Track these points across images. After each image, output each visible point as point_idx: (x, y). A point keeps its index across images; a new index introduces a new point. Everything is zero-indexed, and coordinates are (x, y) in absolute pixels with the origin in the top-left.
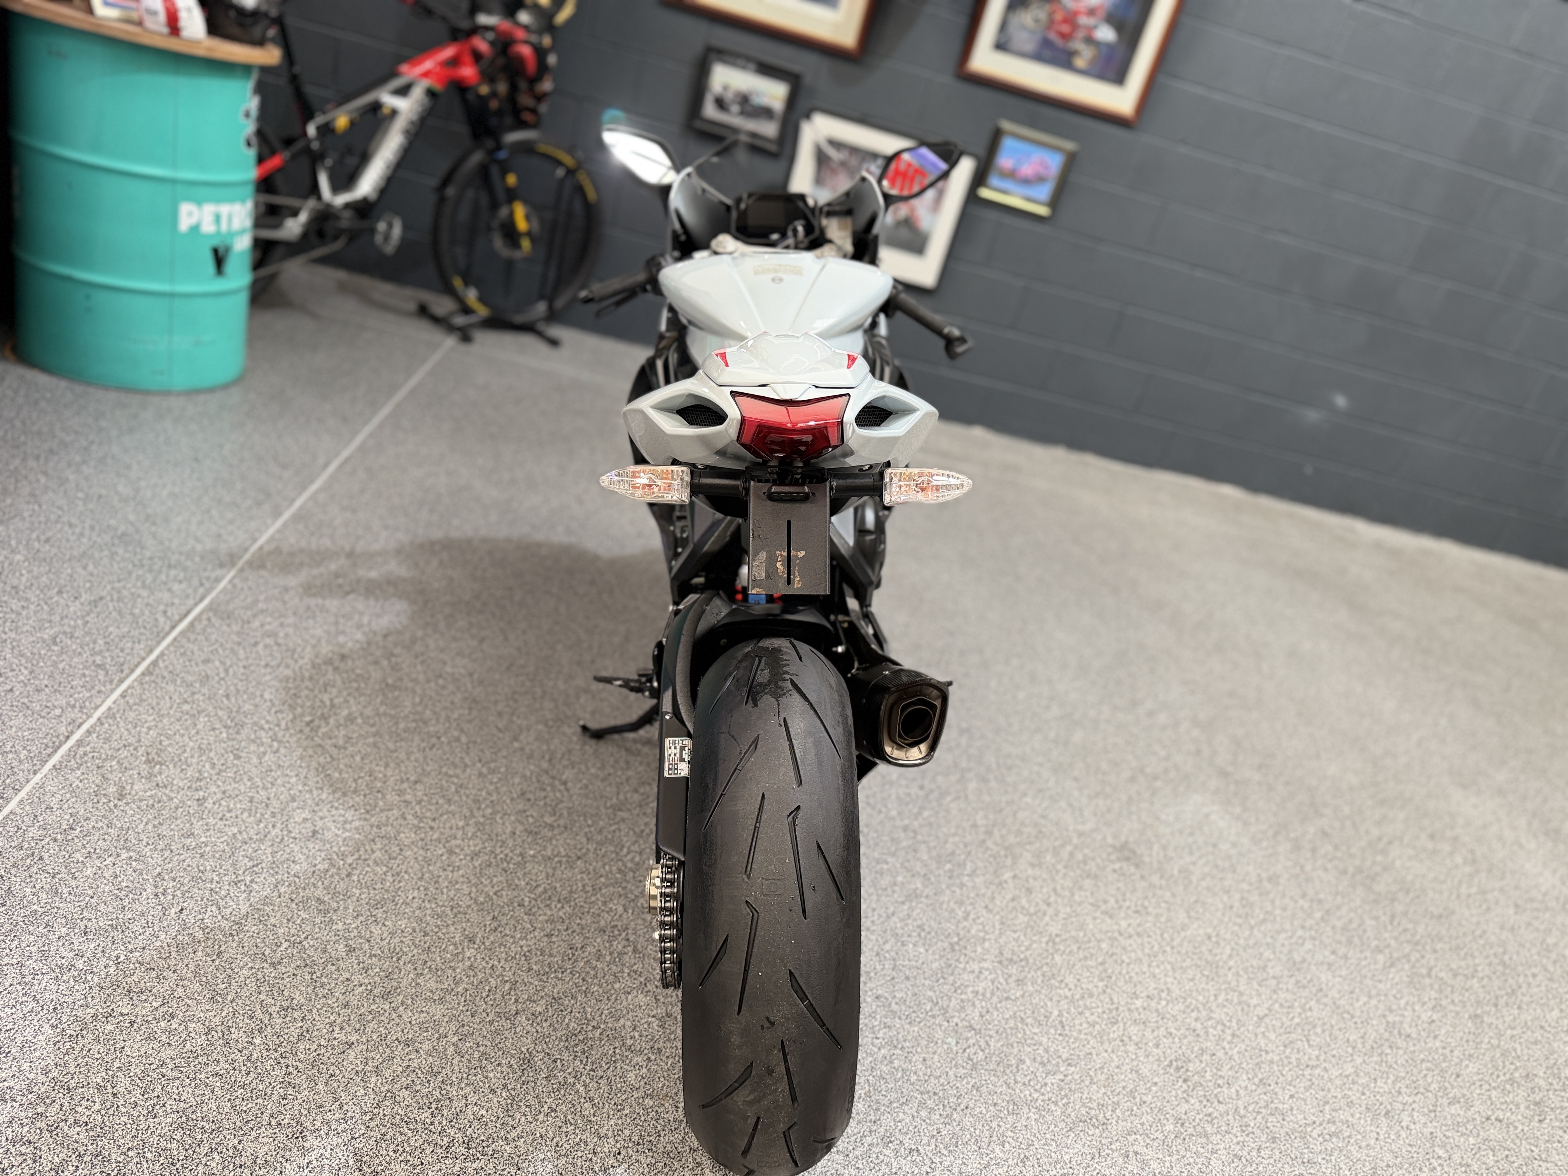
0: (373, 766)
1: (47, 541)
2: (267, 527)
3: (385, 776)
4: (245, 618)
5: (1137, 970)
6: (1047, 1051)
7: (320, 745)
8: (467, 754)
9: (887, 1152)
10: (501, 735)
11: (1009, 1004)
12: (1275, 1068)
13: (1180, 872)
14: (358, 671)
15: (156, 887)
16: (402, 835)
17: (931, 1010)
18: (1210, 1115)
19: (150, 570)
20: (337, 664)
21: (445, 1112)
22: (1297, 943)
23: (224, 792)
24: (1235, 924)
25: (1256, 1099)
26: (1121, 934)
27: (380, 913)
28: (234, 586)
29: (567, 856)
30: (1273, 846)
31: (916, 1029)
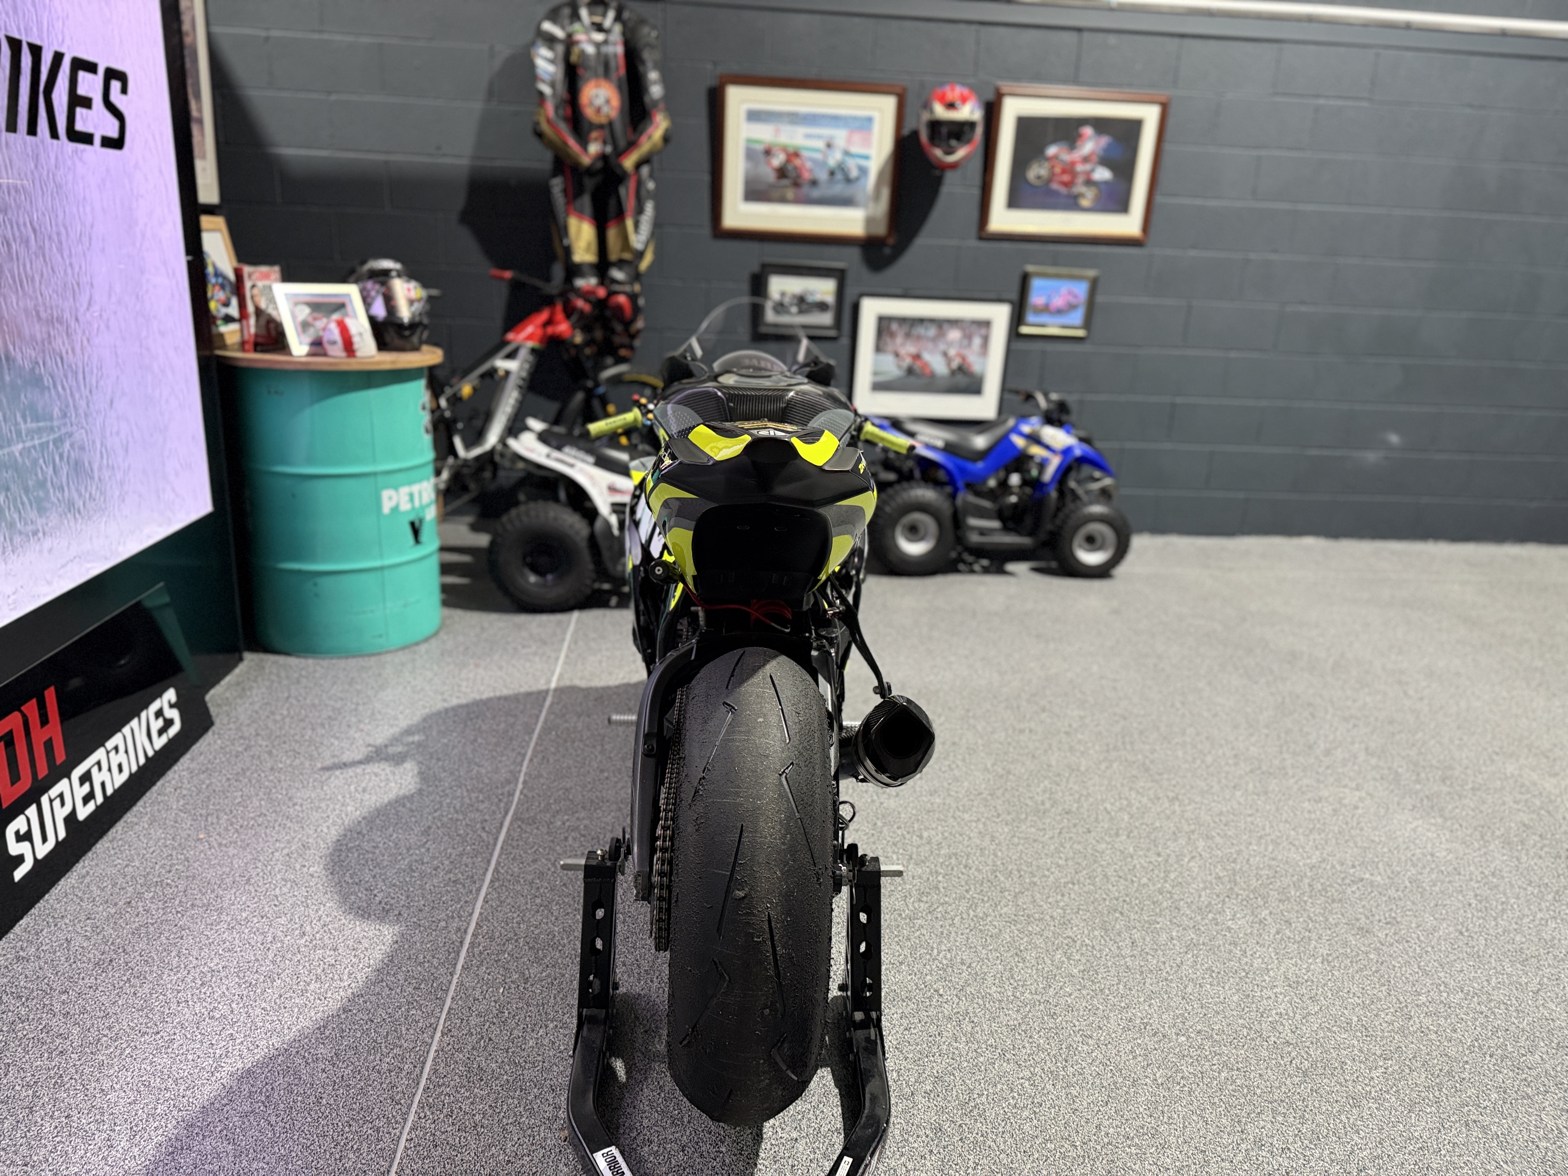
1: (364, 790)
2: (528, 744)
4: (547, 820)
5: (1409, 971)
6: (1361, 1051)
9: (1264, 1154)
11: (1311, 1019)
13: (1410, 882)
17: (1248, 1034)
18: (1525, 1080)
19: (456, 798)
22: (1541, 925)
24: (1479, 918)
26: (1382, 944)
28: (527, 796)
30: (1485, 847)
31: (1243, 1052)
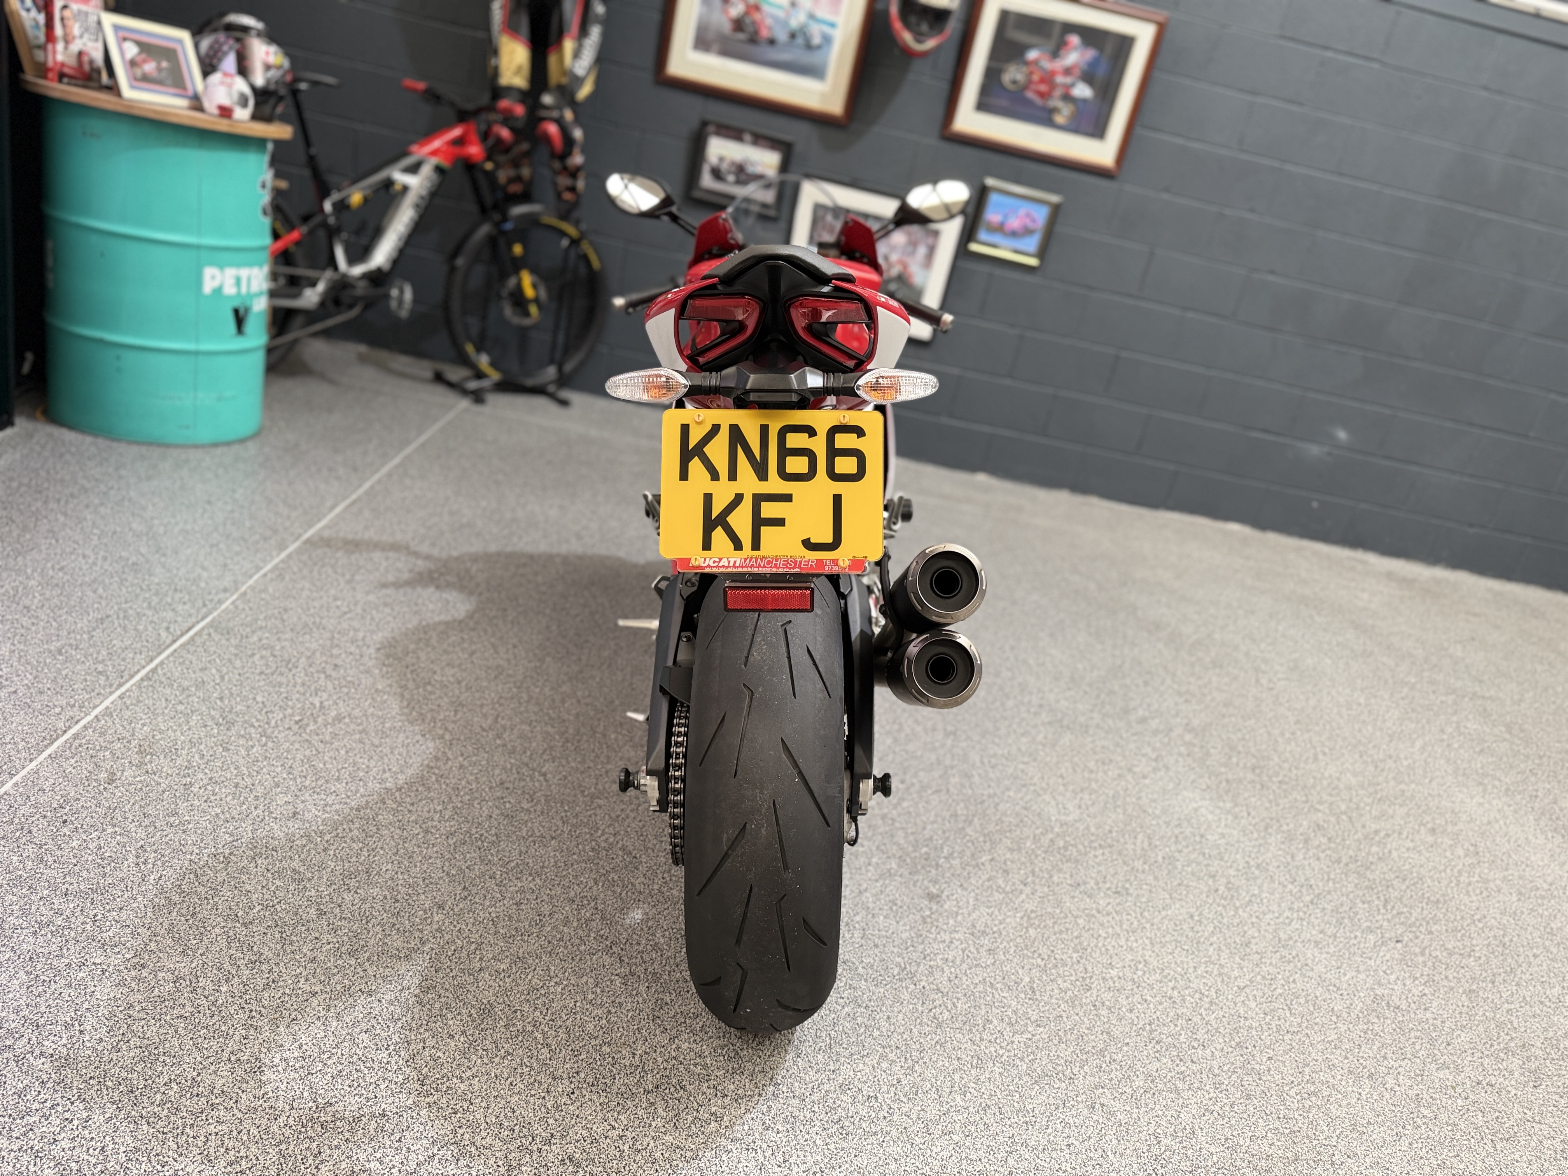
0: (357, 759)
1: (61, 569)
2: (272, 558)
3: (368, 767)
4: (244, 634)
5: (1113, 943)
6: (1015, 1012)
7: (307, 740)
8: (450, 749)
10: (485, 734)
11: (979, 971)
12: (1254, 1033)
13: (1164, 858)
14: (349, 679)
15: (137, 857)
16: (380, 817)
17: (899, 974)
18: (1182, 1073)
19: (157, 594)
20: (328, 672)
21: (402, 1053)
22: (1284, 923)
23: (211, 779)
24: (1219, 905)
25: (1232, 1060)
26: (1099, 912)
27: (353, 883)
28: (236, 607)
29: (542, 836)
30: (1264, 838)
31: (882, 990)
